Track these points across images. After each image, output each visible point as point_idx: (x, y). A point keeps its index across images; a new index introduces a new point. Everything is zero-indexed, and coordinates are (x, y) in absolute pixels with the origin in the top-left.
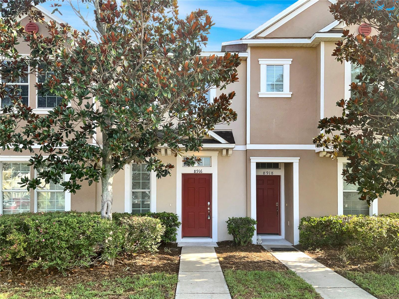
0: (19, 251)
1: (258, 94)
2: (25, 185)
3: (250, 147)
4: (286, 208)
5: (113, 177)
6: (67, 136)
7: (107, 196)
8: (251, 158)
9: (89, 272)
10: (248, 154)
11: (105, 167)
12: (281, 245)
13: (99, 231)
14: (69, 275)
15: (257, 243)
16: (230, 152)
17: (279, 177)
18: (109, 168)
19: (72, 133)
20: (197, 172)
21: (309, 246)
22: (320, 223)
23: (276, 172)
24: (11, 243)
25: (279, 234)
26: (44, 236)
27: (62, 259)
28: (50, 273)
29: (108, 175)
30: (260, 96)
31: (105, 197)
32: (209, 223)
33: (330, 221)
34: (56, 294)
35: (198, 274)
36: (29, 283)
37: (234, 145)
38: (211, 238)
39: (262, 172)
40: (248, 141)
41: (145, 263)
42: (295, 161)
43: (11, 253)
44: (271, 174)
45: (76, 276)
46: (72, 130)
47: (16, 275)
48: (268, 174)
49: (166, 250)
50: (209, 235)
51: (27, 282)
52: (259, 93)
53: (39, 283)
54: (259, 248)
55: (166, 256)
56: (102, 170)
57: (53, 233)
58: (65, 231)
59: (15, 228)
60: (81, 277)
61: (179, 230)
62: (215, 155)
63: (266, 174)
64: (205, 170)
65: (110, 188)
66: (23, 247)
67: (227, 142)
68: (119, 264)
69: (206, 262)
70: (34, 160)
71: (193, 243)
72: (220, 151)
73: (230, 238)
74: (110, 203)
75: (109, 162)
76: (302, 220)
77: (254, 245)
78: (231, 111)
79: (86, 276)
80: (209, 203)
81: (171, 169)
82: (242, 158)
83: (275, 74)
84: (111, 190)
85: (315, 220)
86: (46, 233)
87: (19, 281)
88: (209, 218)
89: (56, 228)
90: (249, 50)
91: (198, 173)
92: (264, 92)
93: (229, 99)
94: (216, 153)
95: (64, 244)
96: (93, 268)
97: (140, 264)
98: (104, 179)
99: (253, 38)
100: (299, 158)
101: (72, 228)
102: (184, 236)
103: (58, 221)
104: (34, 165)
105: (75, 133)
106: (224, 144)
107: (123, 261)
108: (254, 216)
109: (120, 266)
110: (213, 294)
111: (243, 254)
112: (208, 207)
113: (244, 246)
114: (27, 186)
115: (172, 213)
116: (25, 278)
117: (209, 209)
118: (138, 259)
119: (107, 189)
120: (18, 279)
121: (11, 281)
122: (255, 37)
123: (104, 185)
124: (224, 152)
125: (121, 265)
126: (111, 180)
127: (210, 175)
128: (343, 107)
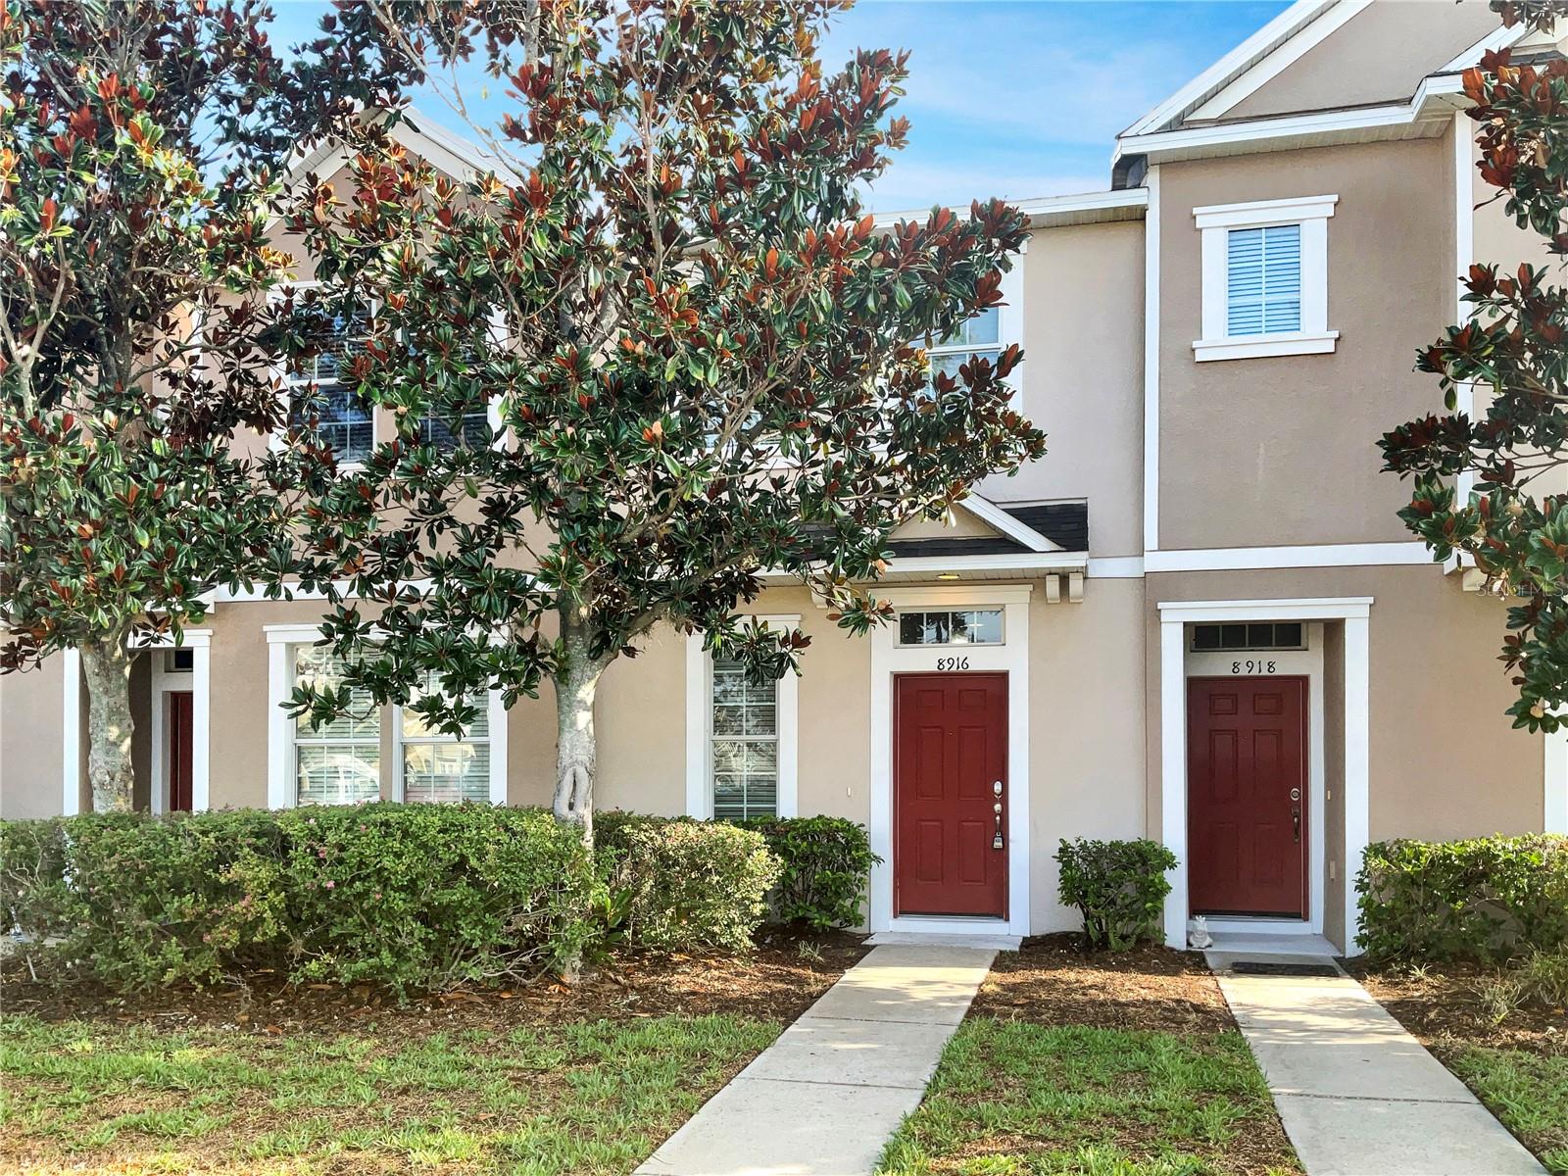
0: (260, 920)
1: (1193, 350)
2: (304, 711)
3: (1158, 561)
4: (1328, 803)
5: (593, 682)
6: (433, 543)
7: (573, 747)
8: (1160, 605)
9: (495, 1004)
10: (1154, 589)
11: (565, 648)
12: (1284, 957)
13: (512, 860)
14: (428, 1009)
15: (1189, 944)
16: (1076, 585)
17: (1304, 681)
18: (578, 648)
19: (447, 532)
20: (947, 666)
21: (1394, 960)
22: (1442, 863)
23: (1285, 663)
24: (235, 891)
25: (1301, 913)
26: (332, 872)
27: (399, 954)
28: (369, 1003)
29: (576, 674)
30: (1200, 356)
31: (565, 752)
32: (1000, 860)
33: (1487, 856)
34: (350, 1057)
35: (860, 1028)
36: (295, 1027)
37: (1084, 555)
38: (1007, 920)
39: (1221, 664)
40: (1151, 539)
41: (702, 985)
42: (1355, 614)
43: (235, 925)
44: (1265, 673)
45: (446, 1015)
46: (450, 520)
47: (268, 1004)
48: (1255, 672)
49: (805, 950)
50: (999, 909)
51: (290, 1023)
52: (1195, 344)
53: (325, 1028)
54: (1194, 961)
55: (793, 971)
56: (553, 657)
57: (361, 862)
58: (398, 856)
59: (249, 845)
60: (462, 1017)
61: (881, 881)
62: (1018, 598)
63: (1243, 672)
64: (981, 660)
65: (583, 718)
66: (272, 908)
67: (1054, 546)
68: (608, 986)
69: (921, 994)
70: (334, 625)
72: (1035, 580)
73: (1070, 920)
74: (582, 772)
75: (581, 629)
76: (1376, 850)
77: (1172, 950)
79: (482, 1014)
80: (998, 787)
81: (803, 650)
82: (1125, 611)
83: (1264, 263)
84: (587, 728)
85: (1421, 853)
86: (340, 861)
87: (271, 1019)
88: (998, 844)
89: (369, 845)
90: (1153, 178)
91: (954, 669)
92: (1215, 340)
93: (1000, 376)
94: (1023, 593)
95: (399, 902)
96: (510, 991)
97: (684, 988)
98: (562, 688)
100: (1371, 600)
101: (424, 846)
102: (902, 909)
103: (382, 824)
104: (333, 645)
105: (458, 531)
106: (1043, 554)
107: (627, 976)
108: (1175, 837)
109: (611, 990)
110: (864, 1089)
111: (1092, 977)
112: (995, 801)
113: (1120, 952)
114: (309, 713)
115: (842, 820)
116: (288, 1013)
117: (998, 807)
118: (684, 972)
119: (573, 724)
120: (268, 1015)
121: (246, 1018)
123: (563, 705)
124: (1053, 586)
125: (616, 987)
126: (586, 692)
127: (1002, 678)
128: (1442, 372)
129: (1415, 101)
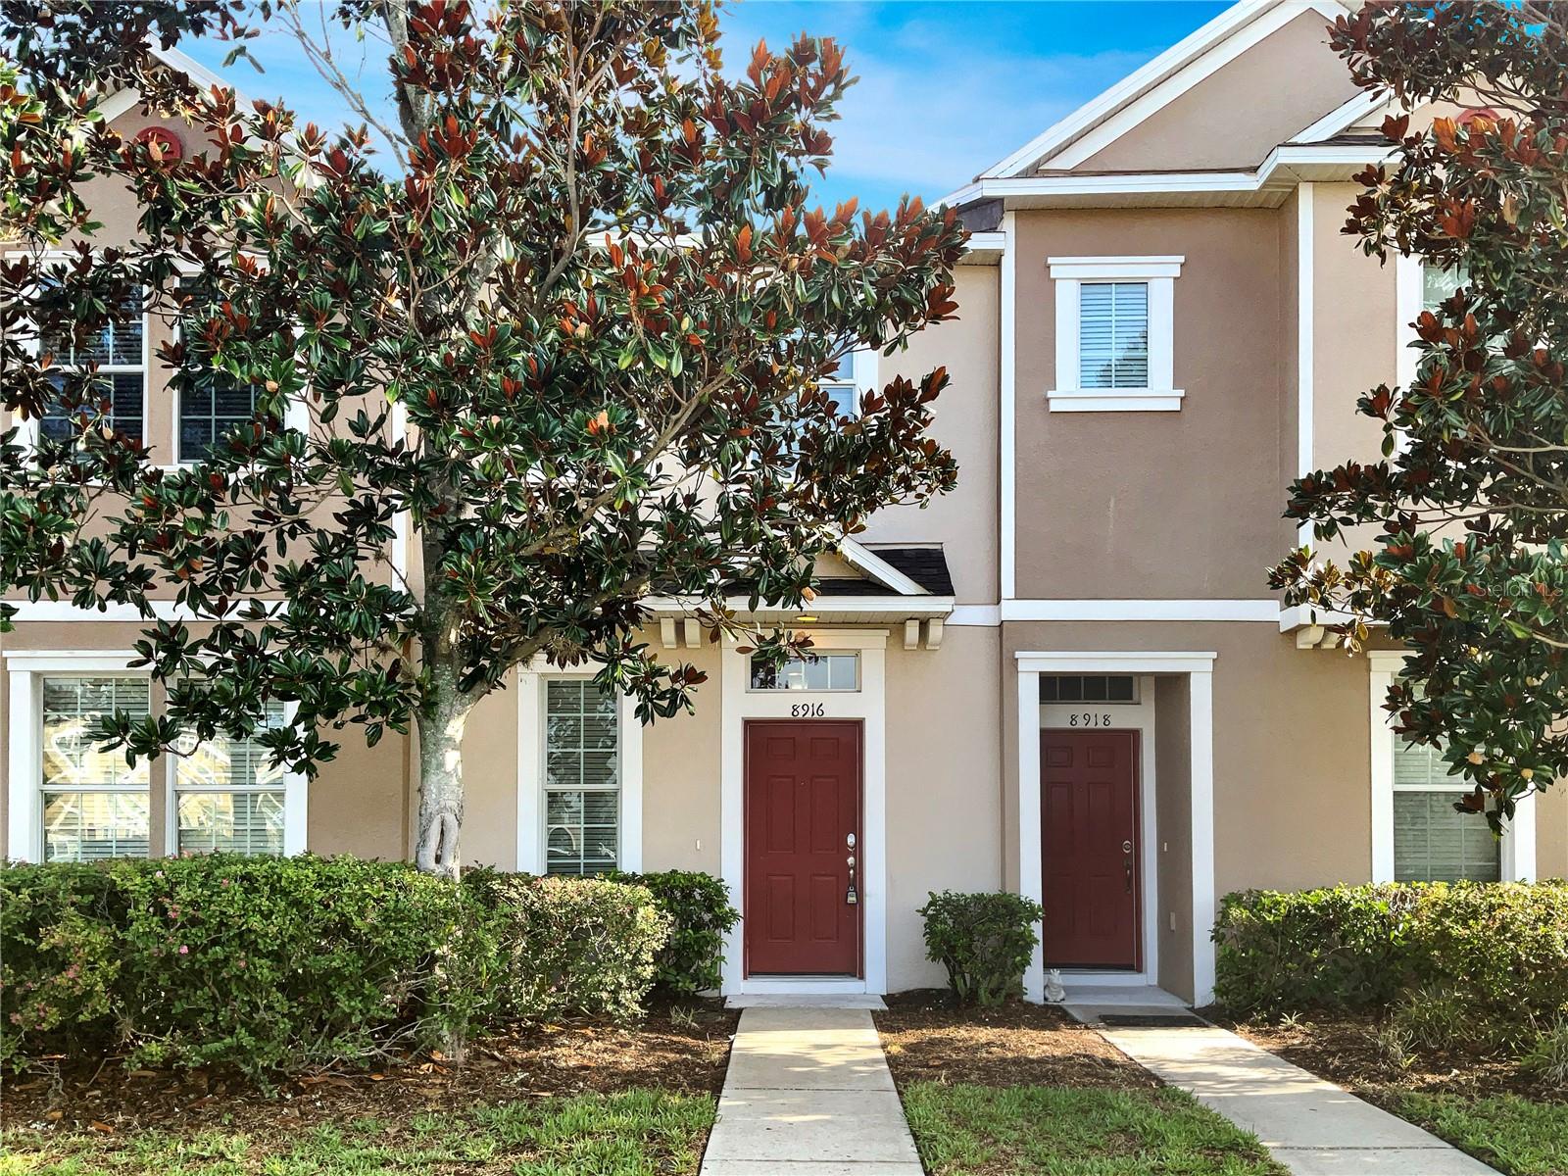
0: (89, 994)
1: (1048, 400)
2: (120, 743)
3: (1014, 610)
4: (1162, 857)
5: (463, 717)
6: (282, 550)
7: (440, 790)
8: (1018, 654)
9: (368, 1088)
10: (1006, 639)
11: (432, 678)
12: (1141, 1008)
13: (402, 920)
14: (289, 1096)
15: (1046, 999)
16: (935, 631)
17: (1135, 734)
18: (446, 679)
19: (302, 538)
20: (802, 713)
21: (1255, 1009)
22: (1299, 913)
23: (1120, 717)
24: (57, 961)
25: (1135, 965)
26: (185, 936)
27: (260, 1032)
28: (212, 1089)
29: (444, 708)
30: (1054, 406)
31: (431, 796)
32: (854, 915)
33: (1339, 907)
34: (230, 1157)
35: (796, 1099)
36: (128, 1124)
37: (950, 599)
38: (862, 977)
39: (1065, 716)
40: (1008, 588)
41: (590, 1058)
42: (1199, 668)
43: (54, 1001)
44: (1100, 726)
45: (313, 1102)
46: (303, 524)
47: (81, 1095)
48: (1091, 725)
49: (677, 1017)
50: (854, 968)
51: (120, 1119)
52: (1050, 394)
53: (168, 1123)
54: (1051, 1016)
55: (675, 1039)
56: (420, 687)
57: (221, 923)
58: (267, 916)
59: (73, 904)
60: (333, 1104)
61: (733, 943)
62: (873, 645)
63: (1081, 724)
64: (837, 707)
65: (451, 759)
66: (105, 979)
67: (921, 590)
68: (486, 1063)
69: (829, 1059)
70: (153, 642)
71: (787, 996)
72: (895, 625)
73: (936, 976)
74: (450, 818)
75: (449, 658)
76: (1227, 901)
77: (1031, 1004)
78: (931, 447)
79: (355, 1100)
80: (851, 840)
81: (695, 686)
82: (980, 660)
83: (1113, 318)
84: (455, 770)
85: (1279, 903)
86: (194, 922)
87: (91, 1116)
88: (852, 899)
89: (231, 903)
90: (1008, 224)
91: (809, 715)
92: (1070, 392)
93: (924, 399)
94: (880, 637)
95: (264, 970)
96: (381, 1073)
97: (572, 1063)
98: (427, 723)
99: (1025, 174)
100: (1214, 655)
101: (296, 903)
102: (752, 970)
103: (243, 878)
104: (152, 665)
106: (909, 598)
107: (502, 1051)
108: (1031, 888)
109: (490, 1068)
110: (854, 1165)
112: (849, 854)
113: (990, 1008)
114: (124, 747)
115: (702, 874)
116: (113, 1107)
117: (851, 860)
118: (564, 1045)
119: (441, 765)
120: (87, 1109)
121: (59, 1114)
122: (1034, 171)
123: (429, 747)
124: (912, 631)
125: (495, 1064)
126: (455, 728)
127: (856, 726)
128: (1384, 417)
129: (1261, 171)
